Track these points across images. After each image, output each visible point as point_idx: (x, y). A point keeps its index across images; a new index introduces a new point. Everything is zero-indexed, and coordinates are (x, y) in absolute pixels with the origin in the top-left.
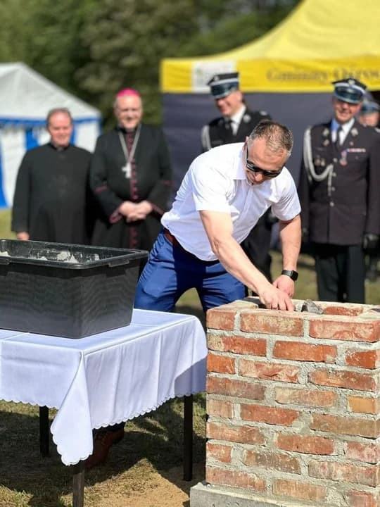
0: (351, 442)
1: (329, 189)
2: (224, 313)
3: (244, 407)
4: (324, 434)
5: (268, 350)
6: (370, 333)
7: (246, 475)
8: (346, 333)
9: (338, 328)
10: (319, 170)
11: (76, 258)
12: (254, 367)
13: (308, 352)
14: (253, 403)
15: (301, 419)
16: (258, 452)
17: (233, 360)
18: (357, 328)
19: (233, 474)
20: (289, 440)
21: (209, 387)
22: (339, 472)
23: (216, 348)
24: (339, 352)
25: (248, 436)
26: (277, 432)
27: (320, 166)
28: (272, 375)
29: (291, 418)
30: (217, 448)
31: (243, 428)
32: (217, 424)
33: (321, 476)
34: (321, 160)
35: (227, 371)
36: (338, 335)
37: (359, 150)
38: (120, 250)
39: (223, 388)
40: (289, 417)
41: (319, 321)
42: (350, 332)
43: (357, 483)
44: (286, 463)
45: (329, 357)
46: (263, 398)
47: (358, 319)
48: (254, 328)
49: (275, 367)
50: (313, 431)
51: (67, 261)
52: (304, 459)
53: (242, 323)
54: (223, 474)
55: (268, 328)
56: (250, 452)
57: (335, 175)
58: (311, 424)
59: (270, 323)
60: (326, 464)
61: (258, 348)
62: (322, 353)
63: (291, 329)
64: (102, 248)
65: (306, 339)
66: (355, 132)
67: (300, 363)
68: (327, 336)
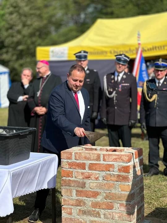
0: (121, 204)
1: (115, 101)
2: (68, 152)
3: (77, 191)
4: (110, 201)
5: (86, 167)
6: (127, 159)
7: (78, 220)
8: (118, 159)
9: (114, 157)
10: (110, 93)
11: (5, 132)
12: (81, 174)
13: (102, 167)
14: (81, 189)
15: (101, 195)
16: (83, 210)
17: (72, 172)
18: (122, 157)
19: (73, 220)
20: (96, 204)
21: (62, 183)
22: (116, 216)
23: (65, 167)
24: (115, 167)
25: (79, 203)
26: (91, 201)
27: (110, 91)
28: (88, 177)
29: (97, 195)
30: (66, 209)
31: (77, 200)
32: (66, 199)
33: (109, 218)
34: (111, 89)
35: (70, 176)
36: (114, 160)
37: (126, 84)
38: (24, 128)
39: (68, 184)
40: (96, 194)
41: (107, 154)
42: (120, 158)
43: (124, 220)
44: (95, 213)
45: (111, 169)
46: (85, 187)
47: (123, 153)
48: (81, 158)
49: (90, 174)
50: (105, 200)
51: (2, 133)
52: (102, 212)
53: (76, 156)
54: (69, 219)
55: (86, 158)
56: (80, 210)
57: (117, 95)
58: (105, 197)
59: (87, 156)
60: (111, 213)
61: (83, 166)
62: (108, 167)
63: (96, 158)
64: (16, 127)
65: (102, 162)
66: (125, 77)
67: (99, 172)
68: (111, 161)
